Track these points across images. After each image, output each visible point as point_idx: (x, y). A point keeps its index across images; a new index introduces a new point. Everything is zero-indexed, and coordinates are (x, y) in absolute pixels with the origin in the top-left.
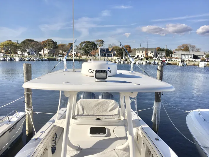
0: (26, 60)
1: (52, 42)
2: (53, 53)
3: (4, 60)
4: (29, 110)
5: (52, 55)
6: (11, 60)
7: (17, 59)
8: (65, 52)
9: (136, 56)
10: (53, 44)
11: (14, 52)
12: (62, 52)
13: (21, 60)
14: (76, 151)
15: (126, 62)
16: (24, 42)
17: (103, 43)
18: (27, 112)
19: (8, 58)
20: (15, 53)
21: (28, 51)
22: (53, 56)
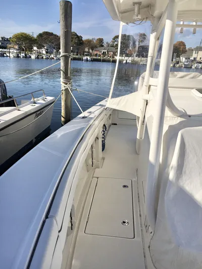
0: (44, 57)
1: (76, 36)
2: (76, 51)
3: (18, 57)
4: (66, 84)
5: (75, 54)
6: (26, 57)
7: (33, 57)
8: (92, 50)
9: (192, 58)
10: (77, 39)
11: (29, 49)
12: (89, 49)
13: (38, 58)
14: (179, 118)
15: (178, 65)
16: (40, 35)
17: (145, 38)
18: (65, 86)
19: (23, 55)
20: (31, 49)
21: (46, 48)
22: (77, 55)
